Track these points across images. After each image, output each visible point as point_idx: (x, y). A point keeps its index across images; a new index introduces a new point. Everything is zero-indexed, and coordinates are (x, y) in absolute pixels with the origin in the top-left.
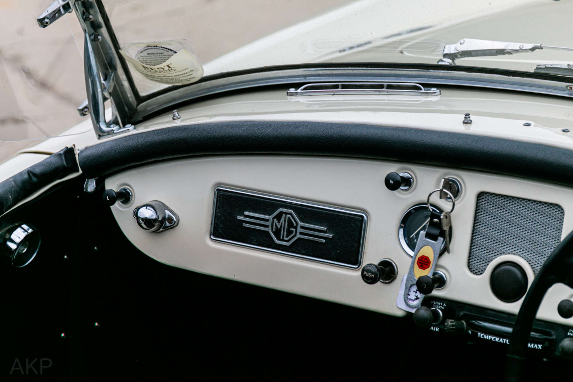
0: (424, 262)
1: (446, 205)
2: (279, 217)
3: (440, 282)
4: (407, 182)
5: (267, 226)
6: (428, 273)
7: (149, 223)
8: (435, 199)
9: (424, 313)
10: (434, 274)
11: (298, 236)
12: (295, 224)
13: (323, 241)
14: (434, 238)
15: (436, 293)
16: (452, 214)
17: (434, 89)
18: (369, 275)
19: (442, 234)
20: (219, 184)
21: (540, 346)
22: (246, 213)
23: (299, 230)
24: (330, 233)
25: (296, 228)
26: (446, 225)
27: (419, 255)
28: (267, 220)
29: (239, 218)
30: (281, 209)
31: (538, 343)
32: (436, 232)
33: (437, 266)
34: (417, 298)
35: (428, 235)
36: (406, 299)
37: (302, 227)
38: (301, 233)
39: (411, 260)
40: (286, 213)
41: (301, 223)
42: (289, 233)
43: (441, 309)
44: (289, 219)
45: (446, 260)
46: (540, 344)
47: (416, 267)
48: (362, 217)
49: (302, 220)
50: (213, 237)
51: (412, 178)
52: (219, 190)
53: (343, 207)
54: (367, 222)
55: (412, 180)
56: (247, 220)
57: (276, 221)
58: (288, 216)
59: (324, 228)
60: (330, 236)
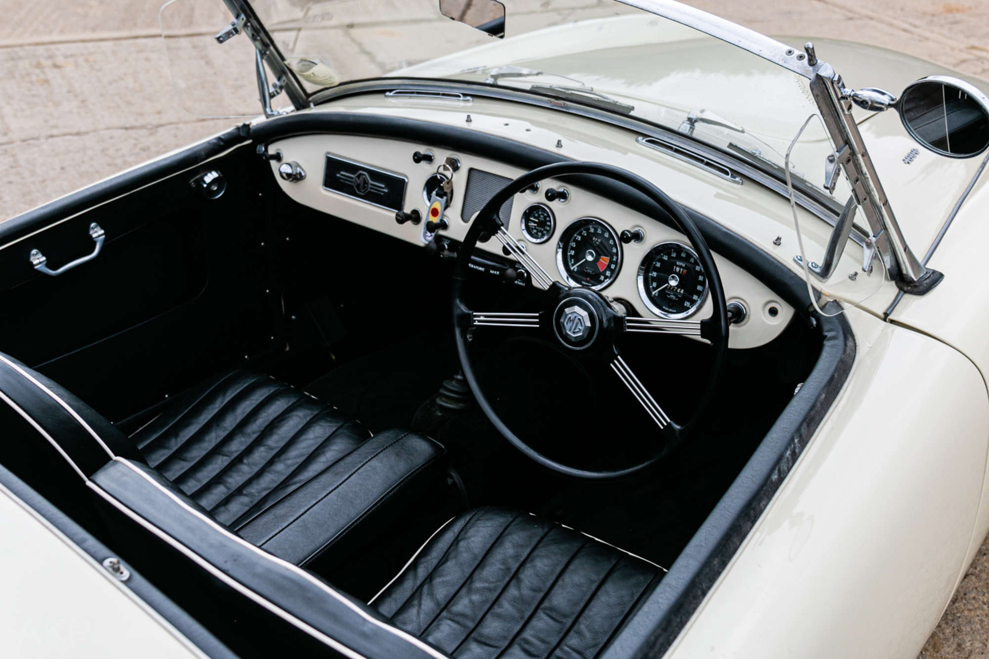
0: (435, 212)
1: (448, 174)
2: (359, 176)
3: (444, 226)
4: (429, 159)
5: (352, 182)
6: (436, 220)
7: (289, 176)
8: (441, 170)
9: (434, 246)
10: (442, 220)
11: (369, 190)
12: (367, 182)
13: (382, 194)
14: (441, 197)
15: (442, 232)
16: (453, 180)
17: (469, 98)
18: (399, 218)
19: (445, 194)
20: (328, 153)
21: (498, 273)
22: (342, 173)
23: (370, 186)
24: (386, 189)
25: (368, 184)
26: (448, 189)
27: (432, 207)
28: (352, 178)
29: (338, 175)
30: (361, 172)
31: (497, 270)
32: (441, 192)
33: (443, 215)
34: (431, 236)
35: (437, 195)
36: (425, 236)
37: (372, 184)
38: (371, 188)
39: (427, 209)
40: (363, 175)
41: (371, 182)
42: (364, 187)
43: (447, 244)
44: (364, 179)
45: (448, 212)
46: (498, 271)
47: (430, 215)
48: (404, 180)
49: (372, 180)
50: (324, 187)
51: (433, 156)
52: (328, 157)
53: (394, 172)
54: (407, 183)
55: (433, 158)
56: (342, 177)
57: (357, 179)
58: (364, 176)
59: (383, 186)
60: (386, 191)
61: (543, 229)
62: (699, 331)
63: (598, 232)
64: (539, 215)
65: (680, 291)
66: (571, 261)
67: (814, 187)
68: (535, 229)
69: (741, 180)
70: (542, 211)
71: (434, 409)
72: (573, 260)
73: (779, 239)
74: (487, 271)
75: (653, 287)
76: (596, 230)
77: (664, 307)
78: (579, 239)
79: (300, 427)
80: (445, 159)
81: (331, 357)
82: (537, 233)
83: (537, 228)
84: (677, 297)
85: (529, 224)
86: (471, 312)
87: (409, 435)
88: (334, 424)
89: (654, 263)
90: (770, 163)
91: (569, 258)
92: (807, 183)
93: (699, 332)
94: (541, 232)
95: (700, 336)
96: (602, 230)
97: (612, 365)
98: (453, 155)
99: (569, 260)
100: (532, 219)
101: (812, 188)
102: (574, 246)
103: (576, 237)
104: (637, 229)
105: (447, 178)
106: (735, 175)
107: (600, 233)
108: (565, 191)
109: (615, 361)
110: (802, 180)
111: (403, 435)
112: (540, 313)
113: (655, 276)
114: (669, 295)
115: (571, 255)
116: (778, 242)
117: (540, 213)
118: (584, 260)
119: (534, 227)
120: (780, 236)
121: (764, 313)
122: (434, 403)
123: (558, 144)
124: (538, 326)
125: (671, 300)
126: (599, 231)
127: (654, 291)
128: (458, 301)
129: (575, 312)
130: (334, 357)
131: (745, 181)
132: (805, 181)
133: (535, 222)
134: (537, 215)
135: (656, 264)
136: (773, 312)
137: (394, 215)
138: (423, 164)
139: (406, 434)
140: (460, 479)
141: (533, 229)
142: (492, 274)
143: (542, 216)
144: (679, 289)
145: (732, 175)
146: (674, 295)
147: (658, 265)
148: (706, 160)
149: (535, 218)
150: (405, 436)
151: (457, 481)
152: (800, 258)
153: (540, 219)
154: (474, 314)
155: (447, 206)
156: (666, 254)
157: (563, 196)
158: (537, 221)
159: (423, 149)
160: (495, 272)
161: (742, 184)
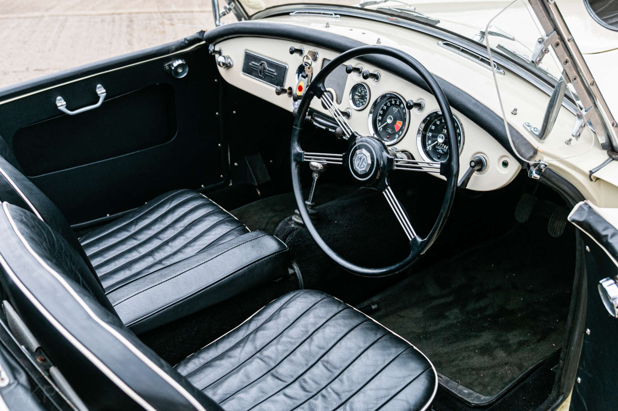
0: (300, 88)
1: (310, 62)
4: (300, 52)
5: (257, 68)
6: (301, 94)
7: (224, 64)
8: (305, 59)
12: (266, 68)
13: (273, 76)
14: (305, 77)
16: (312, 66)
17: (338, 16)
18: (278, 91)
19: (307, 76)
20: (246, 50)
21: (334, 131)
22: (253, 62)
23: (267, 71)
24: (276, 73)
26: (309, 72)
27: (299, 85)
28: (257, 66)
29: (250, 64)
30: (263, 62)
32: (305, 75)
34: (298, 105)
35: (303, 76)
36: (293, 104)
38: (267, 73)
39: (296, 86)
40: (264, 64)
42: (264, 72)
46: (334, 129)
47: (298, 90)
48: (286, 67)
49: (268, 67)
50: (242, 72)
52: (246, 52)
53: (281, 62)
54: (288, 69)
55: (303, 52)
56: (252, 65)
57: (260, 66)
58: (264, 65)
59: (274, 71)
60: (275, 74)
61: (363, 101)
63: (397, 103)
64: (362, 91)
65: (446, 147)
66: (379, 124)
67: (553, 78)
68: (359, 101)
69: (504, 71)
70: (363, 88)
71: (291, 223)
72: (380, 123)
73: (515, 110)
74: (327, 130)
75: (429, 144)
76: (396, 102)
77: (434, 159)
78: (385, 109)
79: (208, 227)
80: (308, 51)
81: (257, 192)
82: (359, 104)
83: (359, 100)
84: (443, 151)
85: (355, 97)
86: (302, 152)
87: (266, 236)
88: (230, 227)
89: (431, 126)
90: (525, 59)
91: (377, 122)
92: (548, 75)
93: (439, 170)
94: (362, 103)
95: (439, 173)
96: (400, 102)
97: (384, 193)
98: (314, 50)
99: (378, 123)
100: (357, 93)
101: (552, 78)
102: (382, 113)
103: (383, 107)
104: (420, 101)
105: (309, 64)
106: (500, 67)
107: (398, 104)
108: (378, 74)
109: (386, 190)
110: (545, 72)
111: (261, 236)
112: (344, 154)
113: (430, 136)
114: (438, 149)
115: (379, 120)
116: (514, 112)
117: (362, 89)
118: (386, 123)
119: (358, 99)
120: (516, 108)
121: (498, 165)
122: (291, 220)
123: (378, 41)
124: (341, 163)
125: (439, 153)
126: (398, 103)
127: (429, 146)
128: (295, 144)
129: (362, 153)
130: (259, 193)
131: (506, 72)
132: (548, 73)
133: (359, 96)
134: (360, 91)
135: (432, 127)
136: (505, 164)
137: (274, 89)
138: (296, 55)
139: (263, 235)
140: (299, 271)
141: (357, 101)
142: (330, 131)
143: (363, 92)
144: (445, 146)
145: (498, 67)
146: (441, 150)
147: (433, 128)
148: (481, 57)
149: (359, 93)
150: (262, 236)
151: (297, 272)
152: (527, 124)
153: (362, 93)
154: (305, 153)
156: (439, 120)
157: (376, 77)
158: (360, 95)
159: (297, 46)
160: (332, 130)
161: (504, 74)
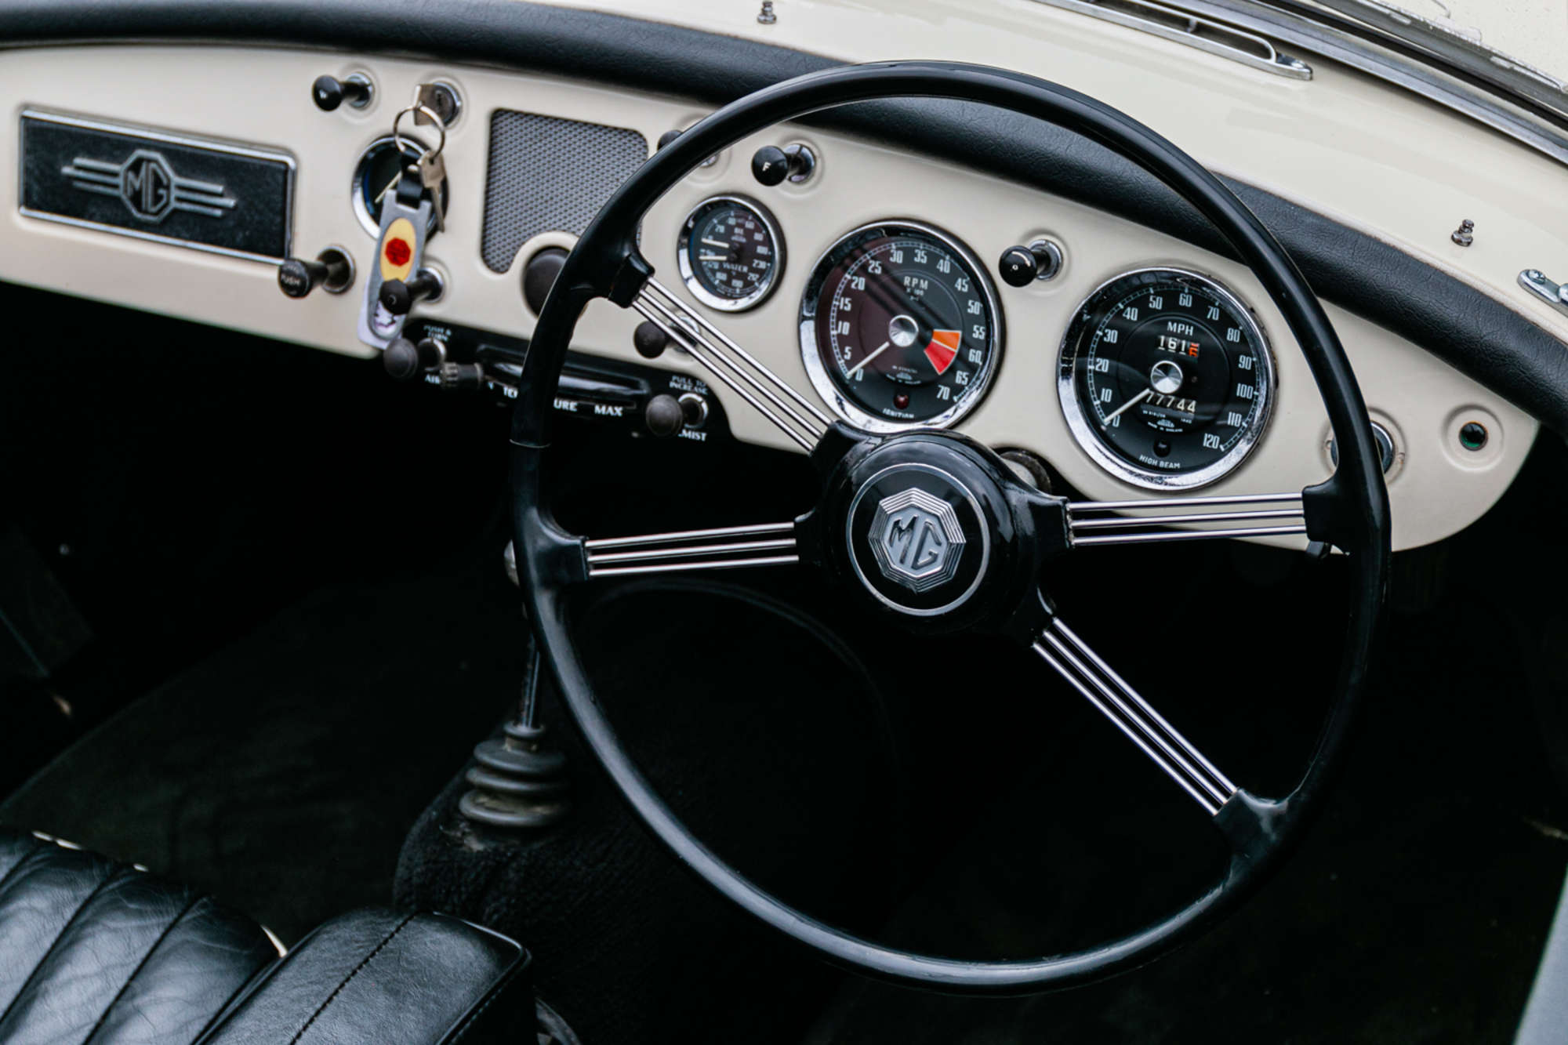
0: (397, 252)
1: (430, 135)
2: (136, 167)
3: (432, 289)
4: (359, 93)
5: (115, 186)
6: (404, 274)
8: (407, 124)
9: (405, 351)
10: (421, 273)
11: (174, 204)
12: (165, 181)
13: (218, 213)
14: (414, 203)
15: (423, 309)
16: (444, 152)
18: (290, 281)
19: (427, 194)
20: (27, 107)
21: (619, 411)
22: (79, 161)
23: (175, 193)
24: (230, 196)
25: (167, 188)
26: (433, 177)
27: (389, 238)
28: (115, 174)
29: (67, 170)
30: (140, 153)
31: (614, 404)
32: (413, 190)
33: (424, 258)
34: (393, 322)
35: (402, 199)
36: (372, 324)
37: (181, 188)
38: (179, 200)
39: (374, 245)
40: (149, 161)
41: (177, 180)
42: (157, 198)
43: (443, 342)
44: (155, 173)
45: (439, 246)
46: (619, 406)
47: (385, 260)
48: (285, 164)
49: (179, 173)
50: (23, 210)
51: (371, 84)
52: (25, 119)
53: (251, 145)
54: (295, 173)
55: (370, 89)
56: (81, 174)
57: (131, 175)
58: (153, 165)
59: (219, 189)
60: (230, 202)
61: (745, 269)
62: (1302, 520)
63: (917, 260)
64: (730, 230)
65: (1187, 404)
66: (843, 353)
67: (1517, 68)
68: (722, 269)
69: (1306, 67)
70: (736, 217)
71: (459, 834)
72: (847, 349)
73: (1467, 226)
74: (585, 411)
75: (1103, 404)
76: (909, 254)
77: (1142, 458)
78: (862, 287)
79: (47, 944)
80: (418, 89)
81: (58, 708)
82: (728, 283)
83: (727, 266)
84: (1177, 422)
85: (702, 258)
86: (577, 541)
88: (154, 921)
89: (1100, 333)
90: (1387, 11)
91: (835, 345)
92: (1494, 59)
93: (1301, 524)
94: (741, 276)
95: (1305, 535)
96: (928, 254)
97: (1037, 647)
98: (433, 75)
99: (836, 351)
100: (710, 241)
101: (1511, 71)
102: (848, 308)
103: (851, 281)
104: (1038, 240)
105: (426, 147)
106: (1285, 54)
107: (924, 261)
108: (805, 151)
109: (1048, 635)
110: (1481, 49)
112: (799, 518)
113: (1105, 370)
114: (1155, 420)
115: (840, 336)
116: (1463, 235)
117: (732, 221)
118: (886, 345)
119: (716, 266)
120: (1470, 218)
121: (1446, 443)
123: (764, 13)
124: (795, 558)
125: (1162, 435)
126: (921, 258)
127: (1108, 413)
128: (534, 513)
129: (912, 506)
130: (66, 707)
131: (1318, 70)
132: (1490, 53)
133: (718, 251)
134: (721, 229)
135: (1105, 335)
136: (1474, 437)
137: (273, 275)
138: (345, 110)
141: (714, 272)
142: (601, 416)
143: (737, 230)
144: (1183, 401)
145: (1278, 55)
146: (1168, 418)
147: (1112, 336)
148: (1194, 19)
149: (717, 237)
150: (398, 930)
152: (1536, 276)
153: (734, 238)
154: (589, 544)
155: (435, 229)
156: (1132, 305)
157: (802, 165)
158: (726, 245)
159: (338, 68)
160: (610, 409)
161: (1311, 79)
